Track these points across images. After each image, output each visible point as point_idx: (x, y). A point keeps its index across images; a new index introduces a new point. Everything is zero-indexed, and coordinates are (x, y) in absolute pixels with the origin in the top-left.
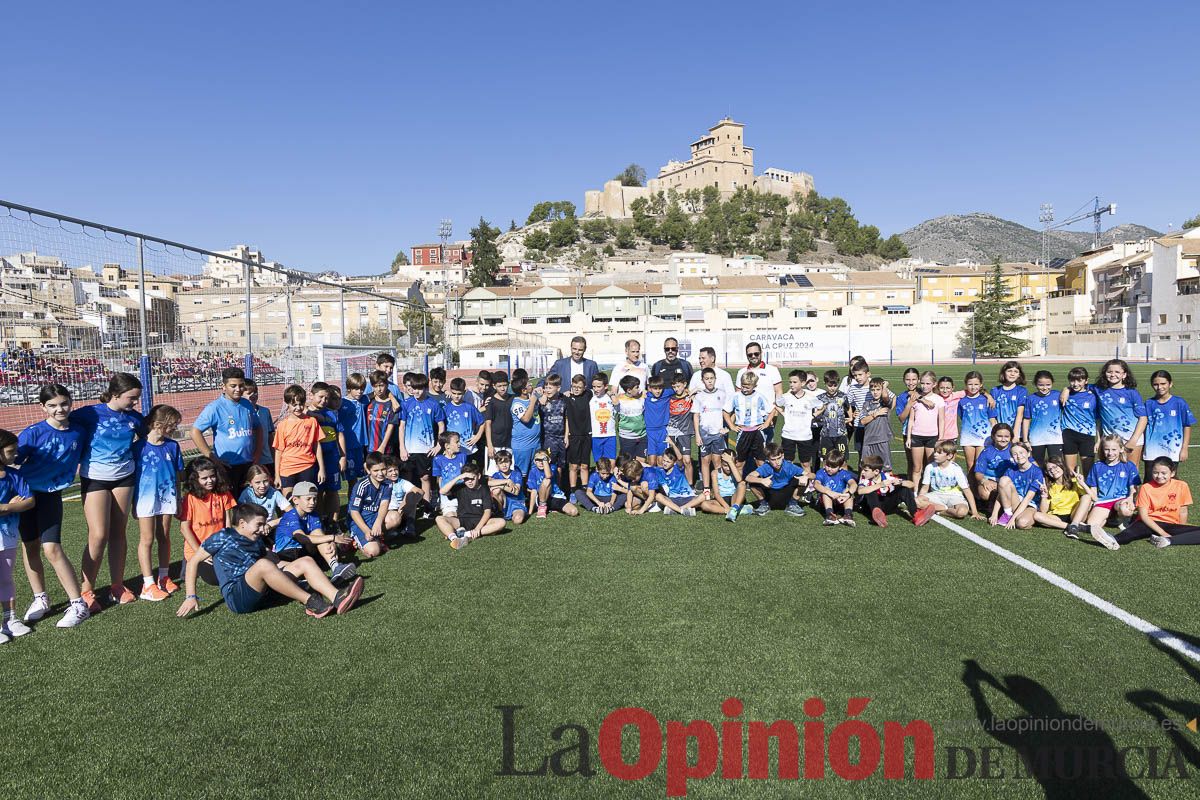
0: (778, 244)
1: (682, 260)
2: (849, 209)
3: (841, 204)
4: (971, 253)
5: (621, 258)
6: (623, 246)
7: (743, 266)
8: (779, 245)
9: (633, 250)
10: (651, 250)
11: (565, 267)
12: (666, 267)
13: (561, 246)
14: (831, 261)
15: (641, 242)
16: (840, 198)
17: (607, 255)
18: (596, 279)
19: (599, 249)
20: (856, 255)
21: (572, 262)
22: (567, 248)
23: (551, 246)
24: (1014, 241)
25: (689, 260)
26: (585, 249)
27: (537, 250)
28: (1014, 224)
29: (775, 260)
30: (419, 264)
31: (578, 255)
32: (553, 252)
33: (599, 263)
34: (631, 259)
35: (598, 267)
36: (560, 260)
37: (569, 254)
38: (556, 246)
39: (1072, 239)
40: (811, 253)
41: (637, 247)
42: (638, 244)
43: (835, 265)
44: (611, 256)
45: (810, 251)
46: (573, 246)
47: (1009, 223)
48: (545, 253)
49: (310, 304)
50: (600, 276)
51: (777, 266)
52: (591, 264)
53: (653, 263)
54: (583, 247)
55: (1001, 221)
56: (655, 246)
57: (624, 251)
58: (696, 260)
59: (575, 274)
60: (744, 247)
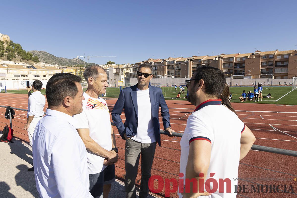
2: (22, 47)
3: (20, 45)
4: (42, 61)
14: (21, 61)
16: (19, 44)
20: (27, 60)
24: (52, 59)
28: (52, 55)
39: (65, 60)
40: (14, 59)
43: (22, 62)
47: (51, 54)
55: (49, 54)
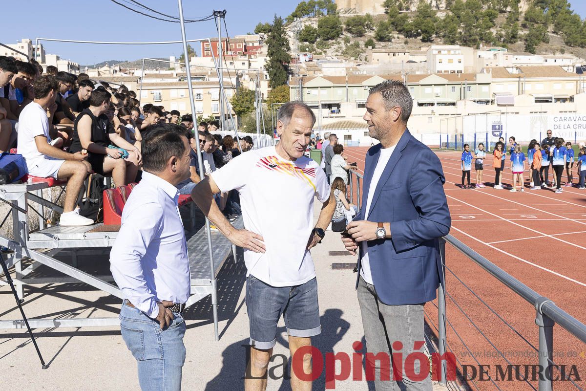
0: (513, 37)
1: (440, 52)
5: (384, 50)
6: (381, 39)
7: (492, 56)
8: (515, 38)
9: (390, 43)
10: (406, 43)
11: (336, 58)
12: (424, 58)
13: (328, 39)
15: (396, 36)
17: (370, 47)
18: (364, 69)
19: (362, 42)
21: (339, 54)
22: (334, 41)
23: (318, 40)
25: (446, 52)
26: (349, 42)
27: (307, 43)
29: (515, 52)
30: (208, 55)
31: (344, 48)
32: (322, 45)
33: (364, 55)
34: (391, 50)
35: (363, 59)
36: (330, 52)
37: (336, 46)
38: (324, 40)
40: (544, 46)
41: (393, 40)
42: (394, 38)
44: (373, 48)
45: (542, 43)
46: (339, 40)
48: (315, 45)
49: (153, 91)
50: (368, 66)
51: (518, 57)
52: (357, 55)
53: (411, 54)
54: (347, 41)
56: (408, 39)
57: (383, 44)
58: (452, 52)
59: (345, 64)
60: (489, 41)
